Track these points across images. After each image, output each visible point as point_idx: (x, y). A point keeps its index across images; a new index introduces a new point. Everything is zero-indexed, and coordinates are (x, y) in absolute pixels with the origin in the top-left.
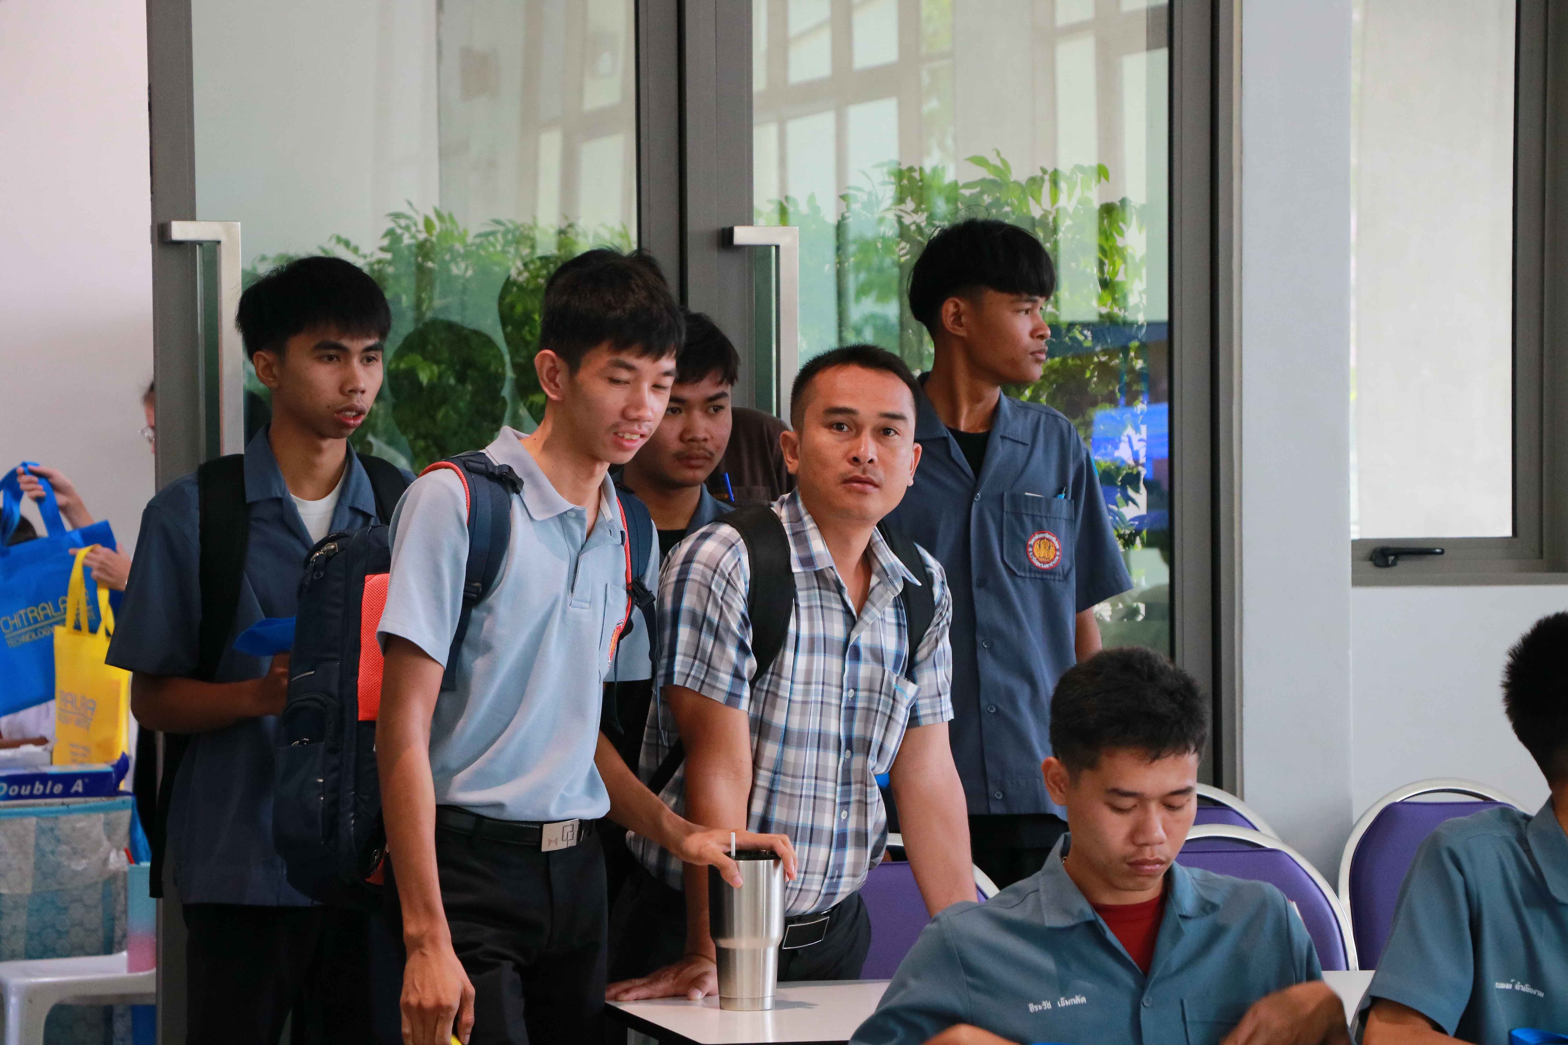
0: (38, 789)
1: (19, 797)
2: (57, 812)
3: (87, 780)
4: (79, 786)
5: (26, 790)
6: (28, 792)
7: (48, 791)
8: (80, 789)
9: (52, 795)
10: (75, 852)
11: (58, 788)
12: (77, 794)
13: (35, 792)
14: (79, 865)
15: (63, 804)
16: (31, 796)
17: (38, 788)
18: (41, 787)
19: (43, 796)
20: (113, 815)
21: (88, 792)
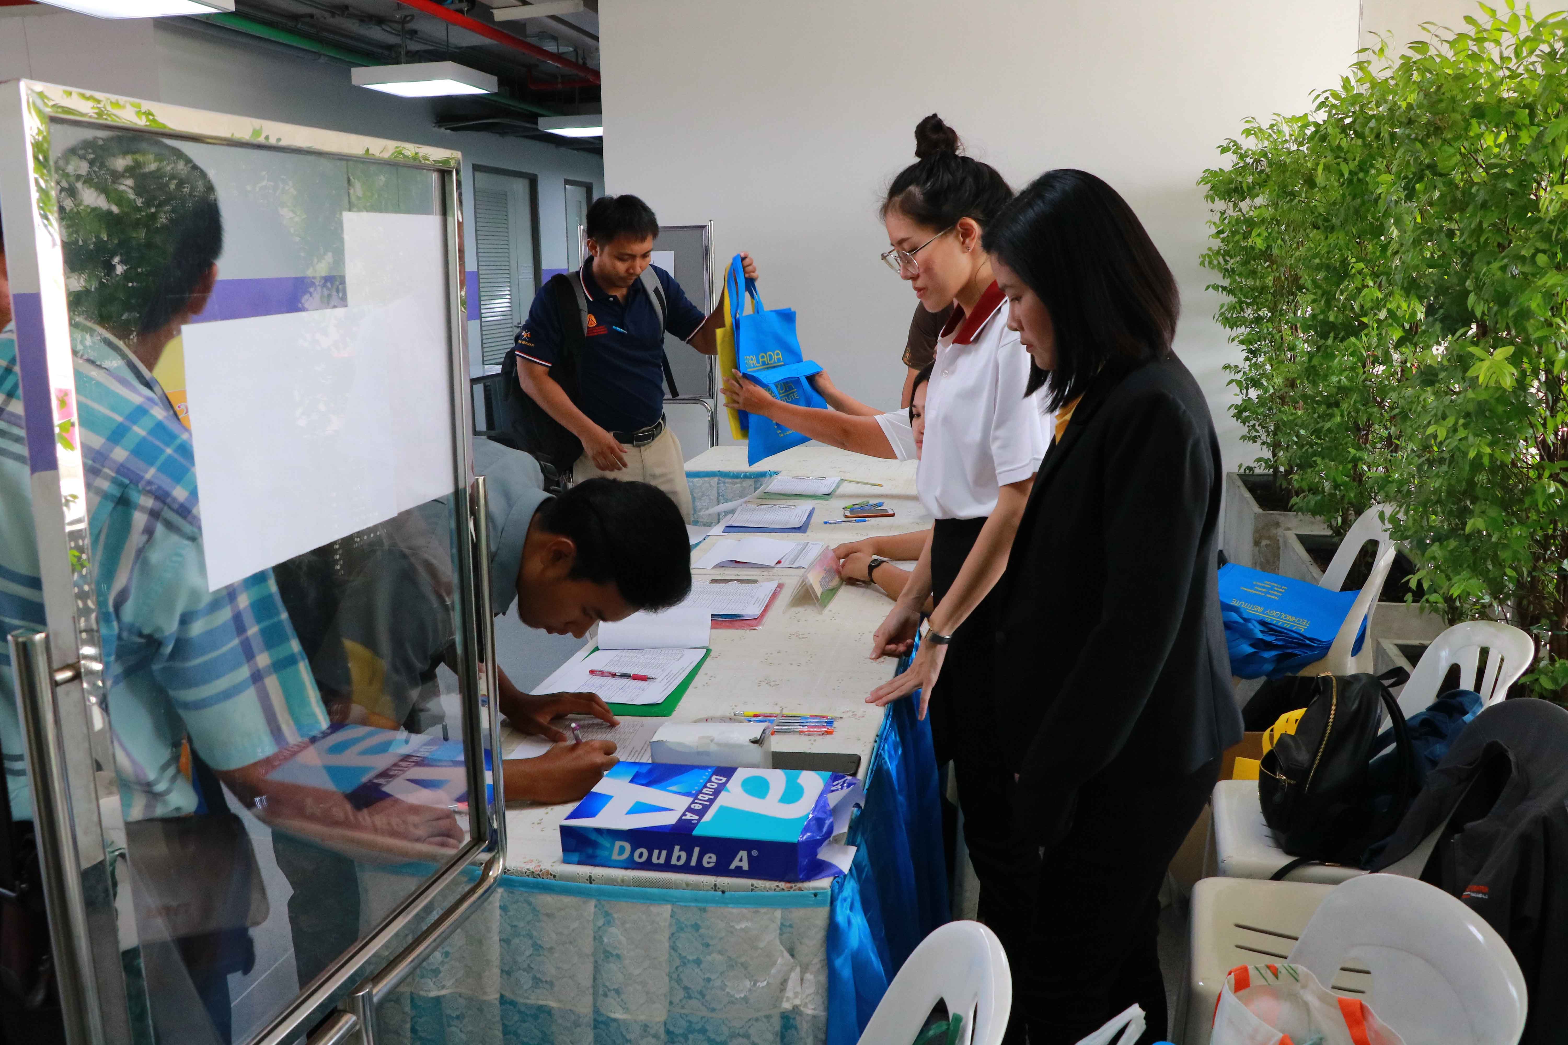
0: (679, 858)
1: (647, 865)
2: (706, 900)
3: (755, 853)
4: (742, 860)
5: (659, 858)
6: (662, 861)
7: (693, 863)
8: (745, 866)
9: (699, 870)
10: (732, 964)
11: (710, 860)
12: (739, 873)
13: (674, 861)
14: (740, 988)
15: (715, 888)
16: (667, 867)
17: (679, 855)
18: (684, 855)
19: (686, 869)
20: (797, 914)
21: (756, 871)
